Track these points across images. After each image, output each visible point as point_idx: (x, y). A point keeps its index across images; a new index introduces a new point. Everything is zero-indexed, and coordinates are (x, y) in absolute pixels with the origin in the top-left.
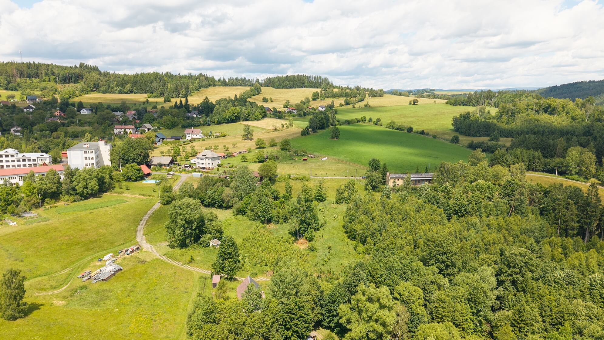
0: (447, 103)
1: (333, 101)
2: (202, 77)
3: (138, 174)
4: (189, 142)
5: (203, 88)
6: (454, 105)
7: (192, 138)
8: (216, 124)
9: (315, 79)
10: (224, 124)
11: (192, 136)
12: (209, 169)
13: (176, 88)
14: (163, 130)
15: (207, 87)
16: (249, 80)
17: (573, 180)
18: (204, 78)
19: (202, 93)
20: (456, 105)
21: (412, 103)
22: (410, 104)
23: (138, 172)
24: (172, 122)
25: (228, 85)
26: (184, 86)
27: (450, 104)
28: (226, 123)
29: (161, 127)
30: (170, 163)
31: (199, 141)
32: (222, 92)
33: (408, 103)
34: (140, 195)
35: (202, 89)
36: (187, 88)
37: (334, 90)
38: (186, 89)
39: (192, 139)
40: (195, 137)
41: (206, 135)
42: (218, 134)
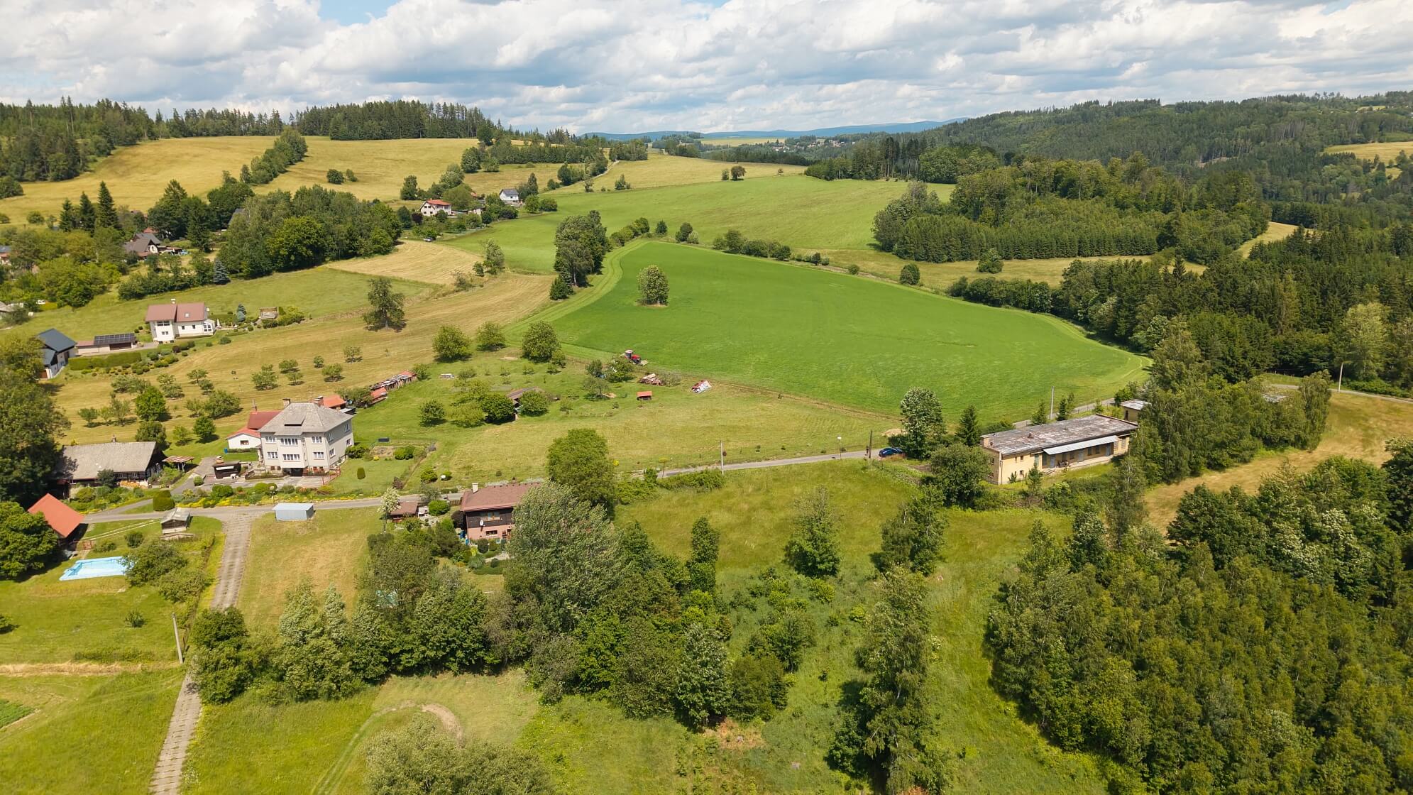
0: (807, 173)
1: (533, 176)
2: (110, 113)
3: (36, 545)
4: (174, 355)
5: (119, 144)
6: (826, 178)
7: (177, 336)
8: (247, 278)
9: (445, 112)
10: (277, 276)
11: (175, 330)
12: (320, 473)
13: (34, 151)
14: (49, 313)
15: (132, 143)
16: (251, 116)
17: (1376, 392)
18: (118, 114)
19: (122, 163)
20: (832, 179)
21: (731, 177)
22: (725, 178)
23: (33, 539)
24: (81, 283)
25: (190, 134)
26: (59, 142)
27: (817, 176)
28: (281, 270)
29: (41, 302)
30: (150, 466)
31: (209, 345)
32: (186, 158)
33: (720, 177)
34: (78, 658)
35: (120, 148)
36: (71, 149)
37: (514, 142)
38: (67, 152)
39: (178, 343)
40: (188, 331)
41: (228, 319)
42: (269, 315)
